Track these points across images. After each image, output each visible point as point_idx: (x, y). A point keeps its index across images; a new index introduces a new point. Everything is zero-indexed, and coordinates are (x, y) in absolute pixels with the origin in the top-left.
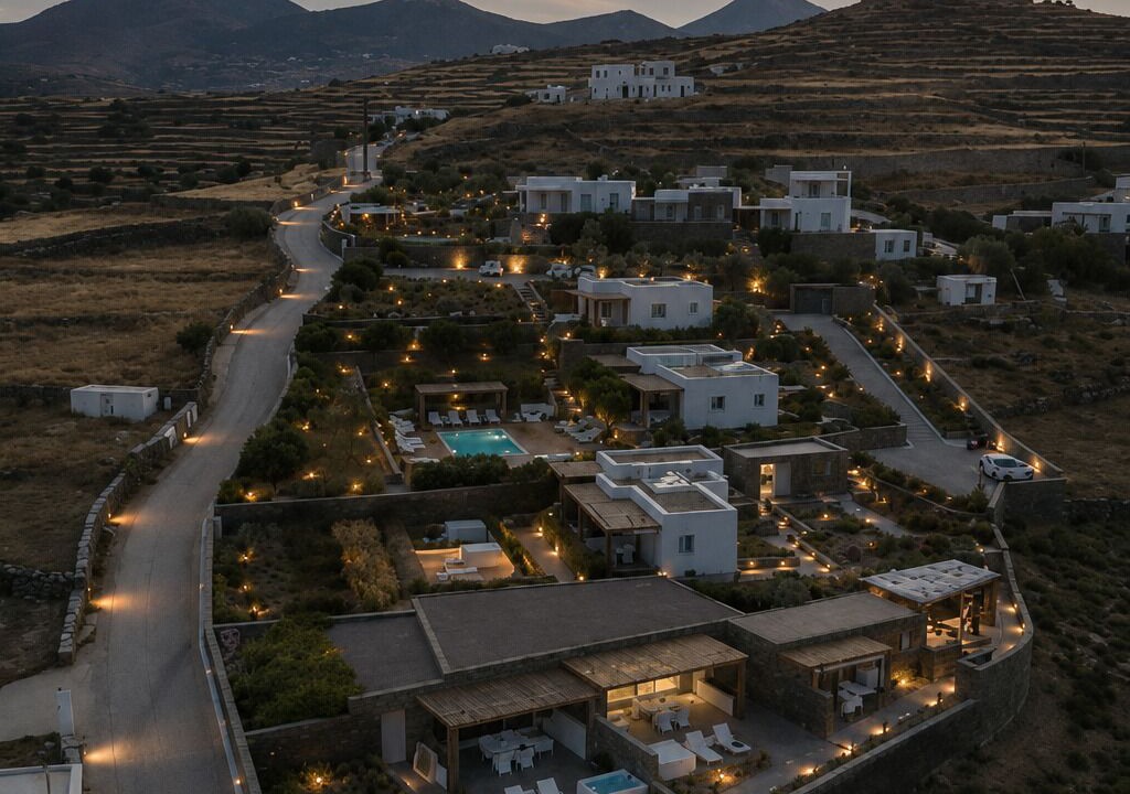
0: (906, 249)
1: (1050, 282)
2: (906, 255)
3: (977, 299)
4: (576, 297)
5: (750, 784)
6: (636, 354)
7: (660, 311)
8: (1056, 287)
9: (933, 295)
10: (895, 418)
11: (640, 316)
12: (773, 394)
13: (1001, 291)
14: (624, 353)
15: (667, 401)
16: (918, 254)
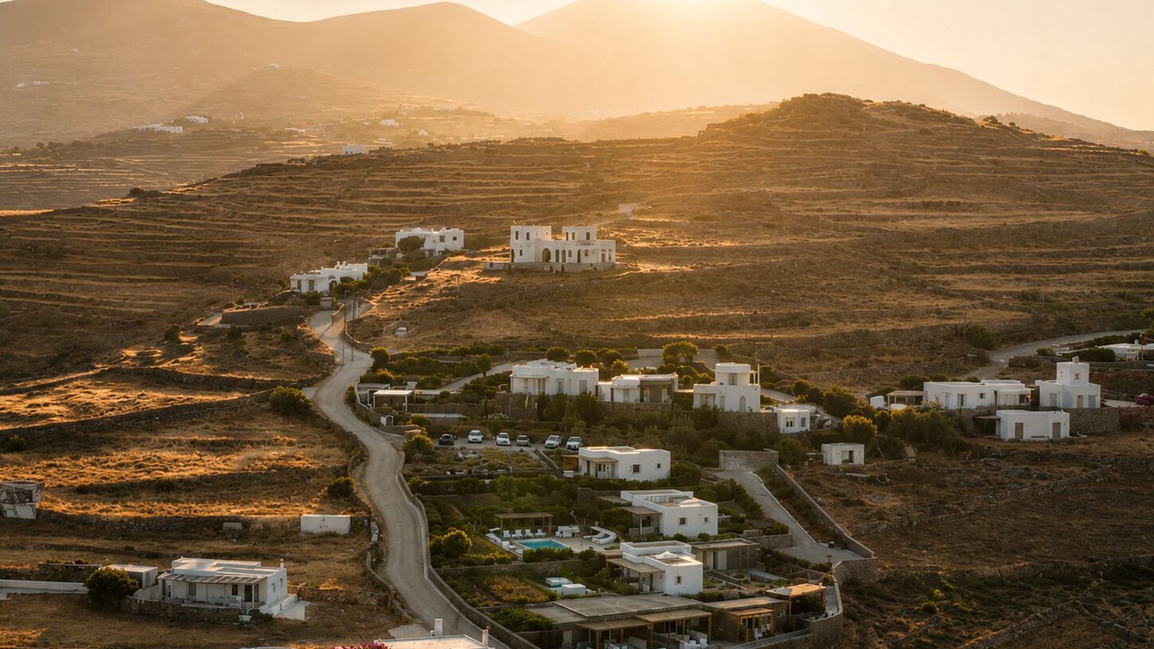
0: (803, 425)
1: (906, 448)
2: (804, 429)
3: (851, 460)
4: (578, 459)
5: (714, 646)
6: (626, 495)
7: (636, 469)
8: (910, 451)
9: (819, 458)
10: (784, 530)
11: (624, 472)
12: (714, 517)
13: (868, 455)
14: (619, 496)
15: (650, 519)
16: (811, 428)
